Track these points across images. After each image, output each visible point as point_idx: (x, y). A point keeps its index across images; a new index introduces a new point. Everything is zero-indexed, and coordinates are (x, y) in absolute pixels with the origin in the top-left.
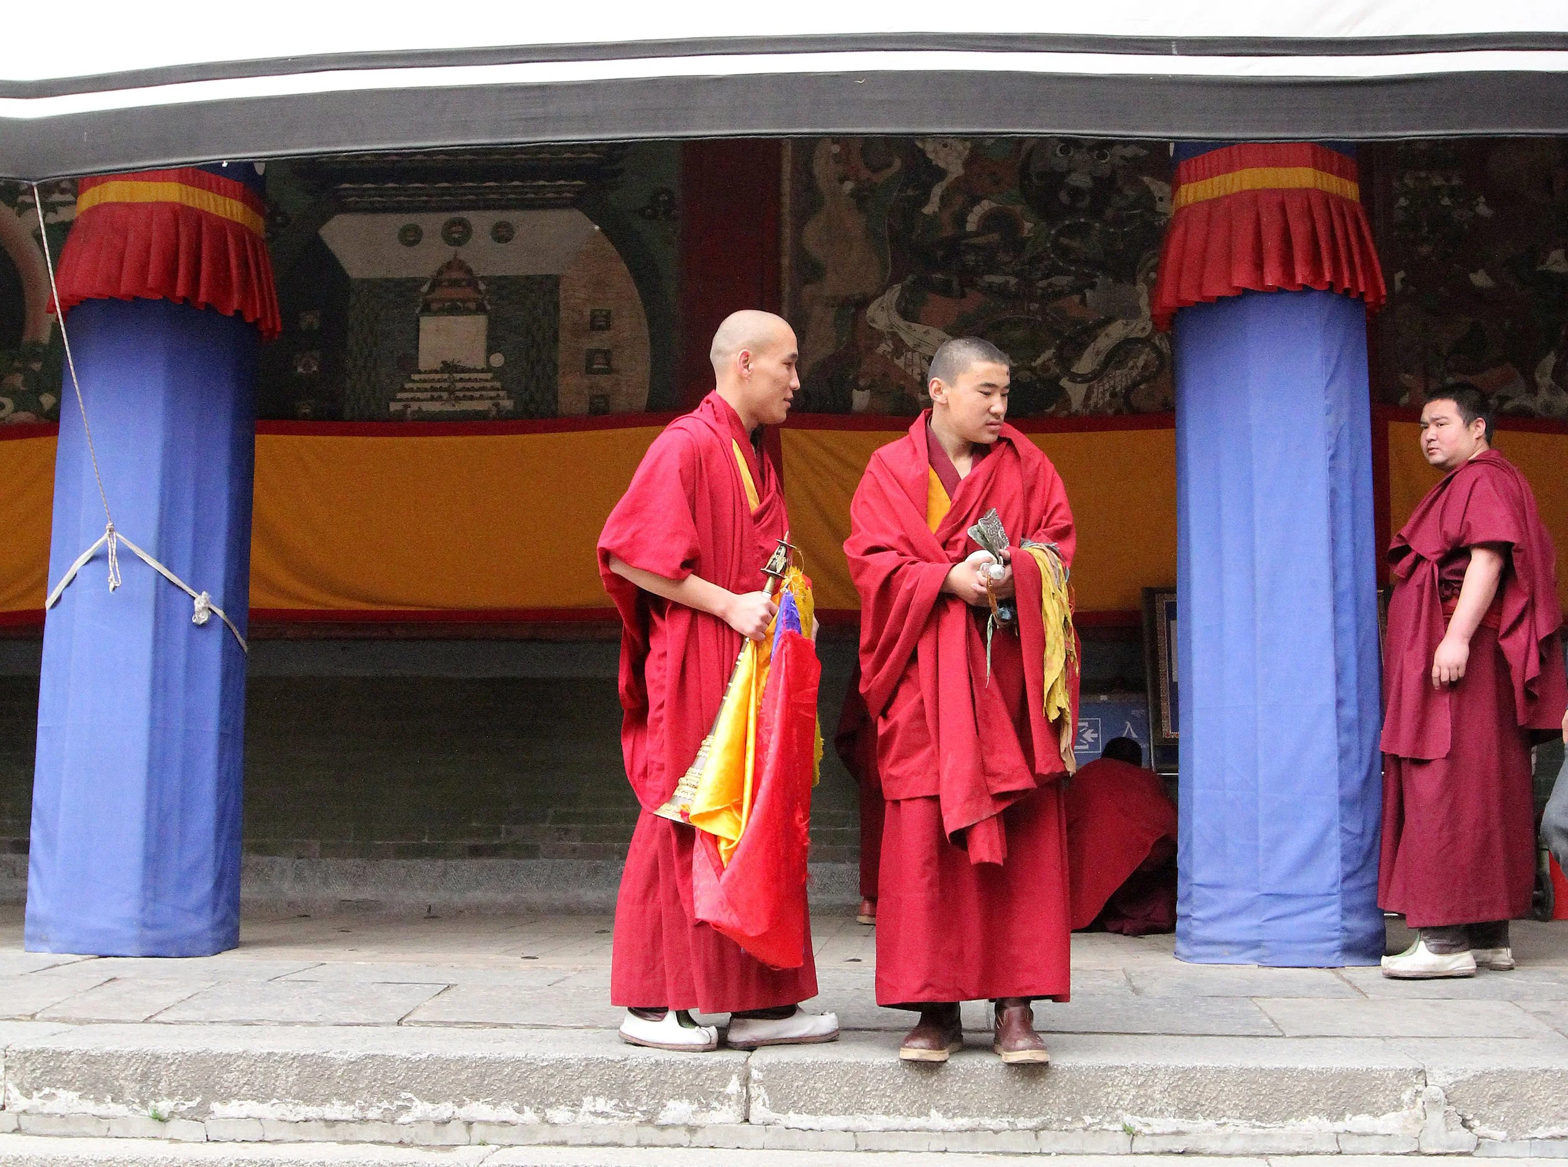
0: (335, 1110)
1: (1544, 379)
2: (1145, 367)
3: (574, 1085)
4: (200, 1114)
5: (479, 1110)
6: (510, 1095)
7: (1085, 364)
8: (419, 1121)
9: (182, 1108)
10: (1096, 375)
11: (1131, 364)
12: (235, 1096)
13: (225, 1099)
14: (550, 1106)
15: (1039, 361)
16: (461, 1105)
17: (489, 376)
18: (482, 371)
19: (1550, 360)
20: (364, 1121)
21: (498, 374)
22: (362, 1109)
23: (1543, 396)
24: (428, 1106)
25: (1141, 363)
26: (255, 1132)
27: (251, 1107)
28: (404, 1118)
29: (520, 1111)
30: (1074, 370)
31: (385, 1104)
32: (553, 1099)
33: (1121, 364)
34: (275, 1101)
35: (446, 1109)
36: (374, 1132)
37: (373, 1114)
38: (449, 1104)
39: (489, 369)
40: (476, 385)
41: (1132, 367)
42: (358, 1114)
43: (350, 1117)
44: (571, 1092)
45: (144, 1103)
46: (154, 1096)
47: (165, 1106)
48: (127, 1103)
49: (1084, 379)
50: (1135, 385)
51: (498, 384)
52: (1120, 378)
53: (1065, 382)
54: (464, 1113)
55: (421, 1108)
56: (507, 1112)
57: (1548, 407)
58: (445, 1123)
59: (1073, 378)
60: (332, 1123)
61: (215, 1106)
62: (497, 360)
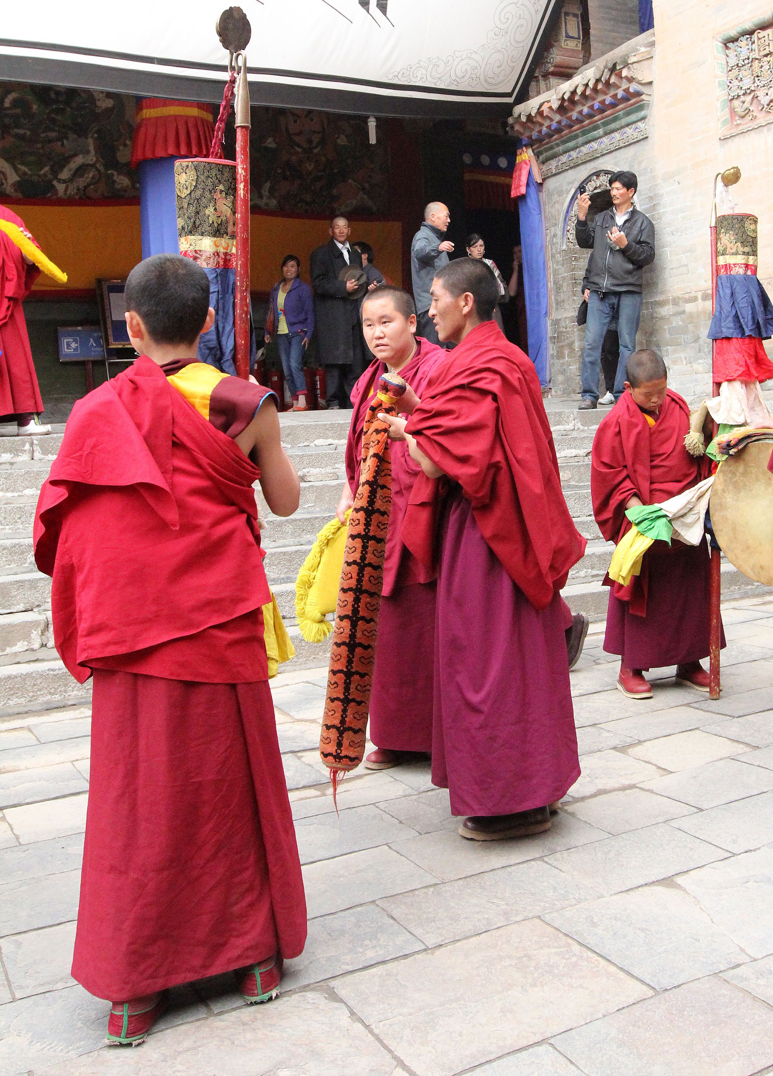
1: (265, 192)
2: (93, 178)
7: (65, 174)
10: (71, 180)
11: (86, 176)
15: (42, 172)
19: (268, 184)
23: (265, 200)
25: (91, 175)
30: (59, 177)
33: (82, 176)
41: (87, 178)
49: (64, 181)
50: (88, 185)
52: (81, 182)
53: (55, 183)
57: (267, 204)
59: (59, 181)
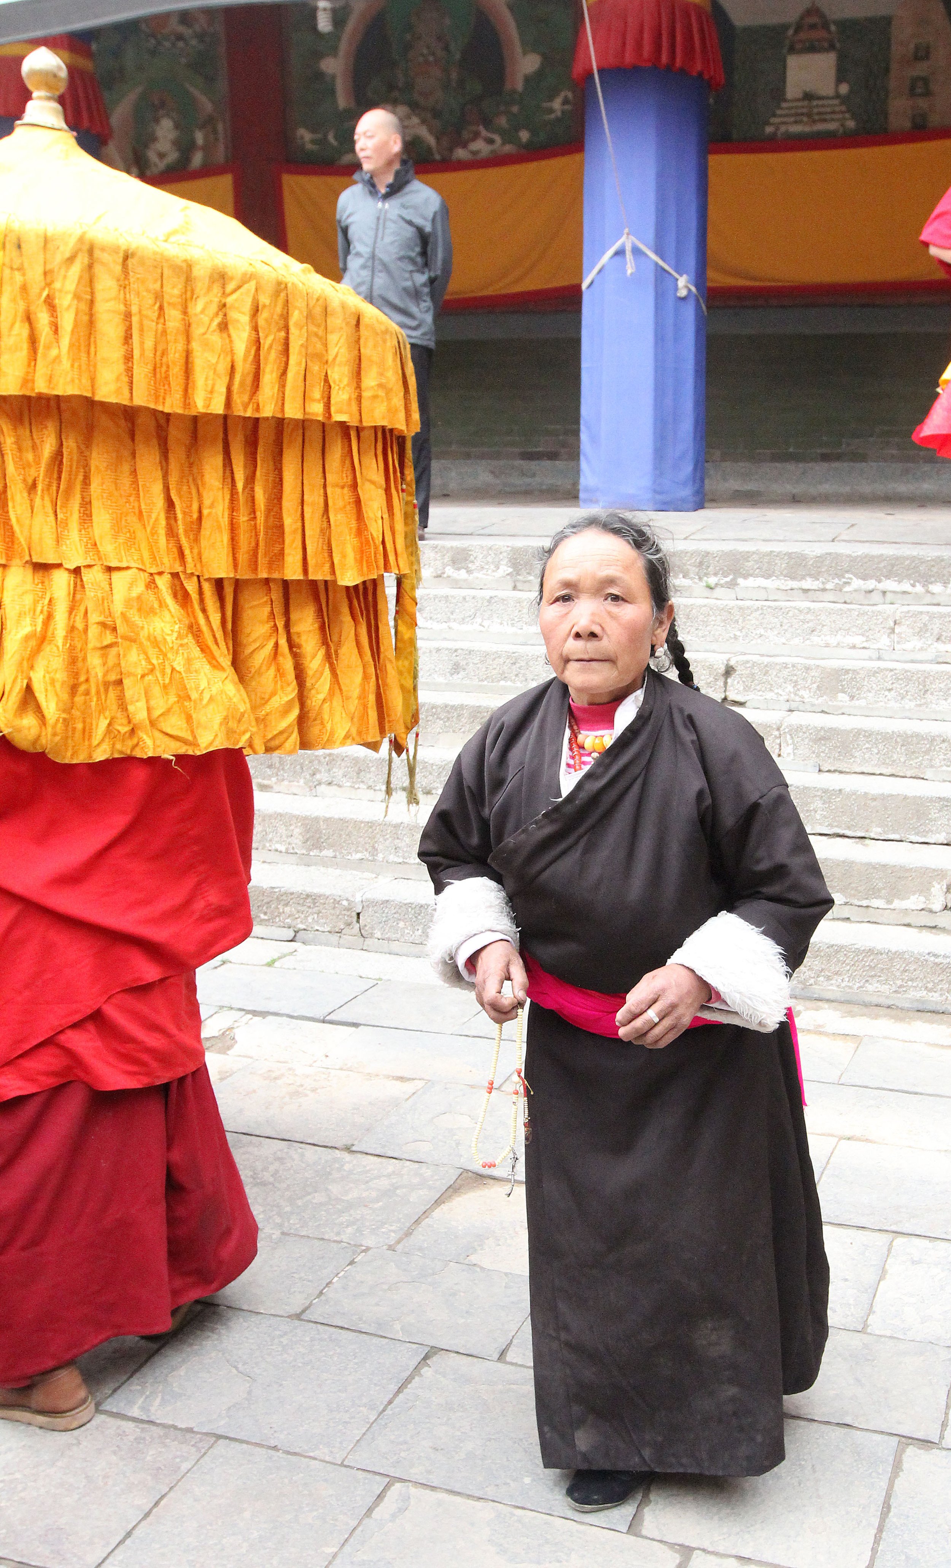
0: (808, 584)
3: (945, 572)
4: (732, 585)
5: (890, 585)
6: (909, 577)
8: (855, 591)
9: (722, 582)
12: (751, 575)
13: (745, 577)
14: (931, 583)
16: (880, 581)
17: (836, 102)
18: (832, 98)
20: (824, 590)
21: (844, 100)
22: (823, 583)
24: (861, 582)
26: (763, 595)
27: (761, 582)
28: (847, 589)
29: (913, 586)
31: (836, 581)
32: (933, 579)
34: (774, 578)
35: (871, 584)
36: (830, 596)
37: (829, 586)
38: (873, 581)
39: (837, 96)
40: (829, 110)
42: (821, 586)
43: (816, 588)
44: (944, 575)
45: (700, 579)
46: (706, 575)
47: (712, 580)
48: (692, 579)
51: (843, 108)
54: (882, 586)
55: (857, 583)
56: (906, 586)
58: (871, 592)
60: (806, 591)
61: (740, 581)
62: (844, 89)
